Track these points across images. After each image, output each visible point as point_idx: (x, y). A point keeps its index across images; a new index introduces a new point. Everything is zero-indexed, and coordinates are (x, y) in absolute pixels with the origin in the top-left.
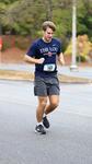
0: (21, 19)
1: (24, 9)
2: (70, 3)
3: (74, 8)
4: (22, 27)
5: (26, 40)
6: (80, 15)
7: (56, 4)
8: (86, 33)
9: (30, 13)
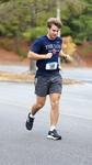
0: (6, 21)
1: (10, 11)
2: (54, 6)
3: (58, 11)
4: (7, 29)
5: (12, 41)
6: (64, 18)
7: (41, 6)
8: (71, 35)
9: (15, 15)
